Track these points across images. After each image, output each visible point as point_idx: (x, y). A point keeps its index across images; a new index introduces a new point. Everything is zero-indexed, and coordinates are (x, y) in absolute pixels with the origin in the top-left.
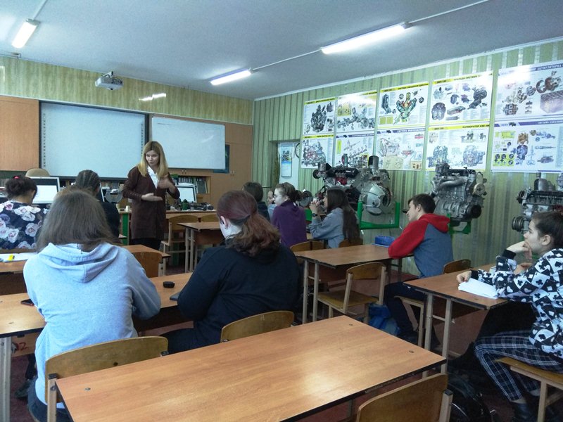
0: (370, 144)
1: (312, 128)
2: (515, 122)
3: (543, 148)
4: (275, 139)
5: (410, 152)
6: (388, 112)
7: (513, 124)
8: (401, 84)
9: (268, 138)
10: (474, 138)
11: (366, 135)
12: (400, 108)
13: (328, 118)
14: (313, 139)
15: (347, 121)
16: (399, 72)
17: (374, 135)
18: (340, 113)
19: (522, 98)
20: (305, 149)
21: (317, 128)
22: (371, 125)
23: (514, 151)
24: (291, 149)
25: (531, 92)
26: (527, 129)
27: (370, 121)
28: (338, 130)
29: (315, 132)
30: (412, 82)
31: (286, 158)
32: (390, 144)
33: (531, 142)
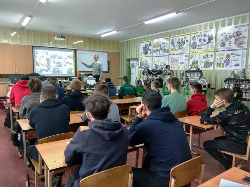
0: (167, 59)
1: (143, 53)
2: (225, 50)
3: (236, 60)
4: (128, 58)
5: (183, 63)
6: (174, 46)
8: (179, 34)
9: (126, 58)
10: (208, 56)
11: (165, 56)
12: (179, 44)
13: (149, 49)
14: (144, 58)
15: (158, 50)
16: (178, 29)
17: (168, 56)
18: (155, 47)
19: (227, 40)
20: (140, 62)
21: (145, 53)
23: (224, 62)
24: (135, 62)
25: (231, 37)
26: (229, 53)
27: (167, 50)
28: (154, 54)
29: (144, 55)
30: (183, 33)
31: (133, 66)
32: (175, 60)
33: (231, 58)
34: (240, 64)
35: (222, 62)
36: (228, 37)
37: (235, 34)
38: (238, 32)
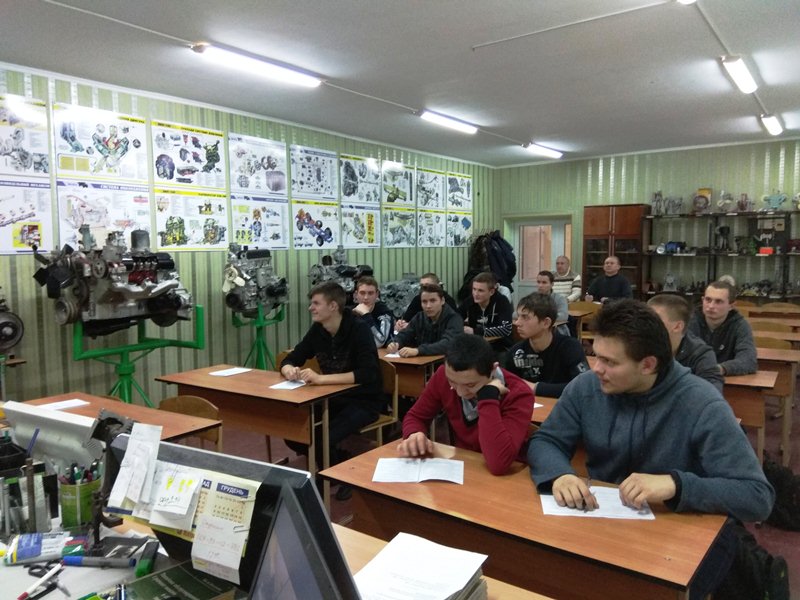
2: (248, 196)
3: (272, 225)
5: (129, 224)
6: (77, 148)
7: (247, 198)
10: (212, 209)
11: (30, 185)
12: (101, 148)
17: (50, 186)
19: (251, 171)
22: (40, 165)
23: (251, 228)
26: (259, 205)
27: (38, 159)
32: (88, 208)
33: (263, 219)
34: (280, 235)
35: (247, 229)
36: (252, 164)
37: (265, 161)
38: (269, 158)
